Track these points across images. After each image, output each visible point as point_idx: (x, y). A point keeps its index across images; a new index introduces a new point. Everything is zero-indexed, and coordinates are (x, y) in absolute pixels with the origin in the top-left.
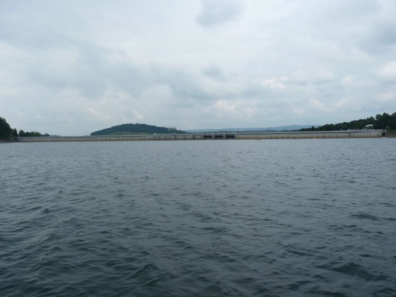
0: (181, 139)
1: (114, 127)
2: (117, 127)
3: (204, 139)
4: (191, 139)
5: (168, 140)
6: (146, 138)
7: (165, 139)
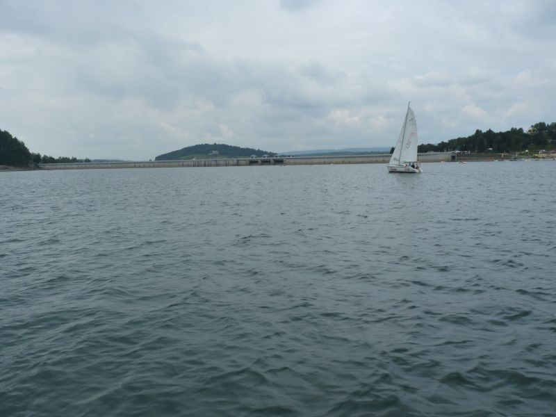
0: (223, 165)
1: (185, 148)
2: (189, 148)
3: (249, 165)
4: (234, 165)
5: (209, 166)
6: (186, 163)
7: (205, 166)
